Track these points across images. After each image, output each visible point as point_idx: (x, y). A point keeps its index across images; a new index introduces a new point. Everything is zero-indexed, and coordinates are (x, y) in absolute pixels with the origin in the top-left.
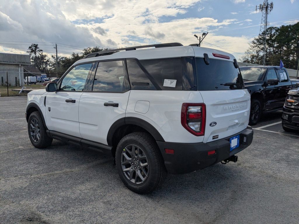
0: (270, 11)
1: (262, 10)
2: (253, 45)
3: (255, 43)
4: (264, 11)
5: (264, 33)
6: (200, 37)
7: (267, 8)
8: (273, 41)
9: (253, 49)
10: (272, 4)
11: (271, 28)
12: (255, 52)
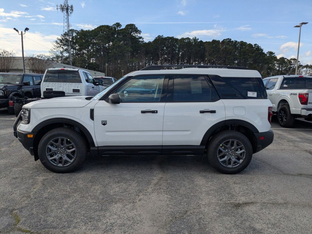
0: (71, 13)
1: (63, 11)
2: (56, 44)
3: (58, 44)
4: (65, 12)
5: (66, 34)
6: (22, 32)
7: (67, 9)
8: (75, 43)
9: (57, 49)
10: (72, 7)
11: (72, 31)
12: (59, 52)
